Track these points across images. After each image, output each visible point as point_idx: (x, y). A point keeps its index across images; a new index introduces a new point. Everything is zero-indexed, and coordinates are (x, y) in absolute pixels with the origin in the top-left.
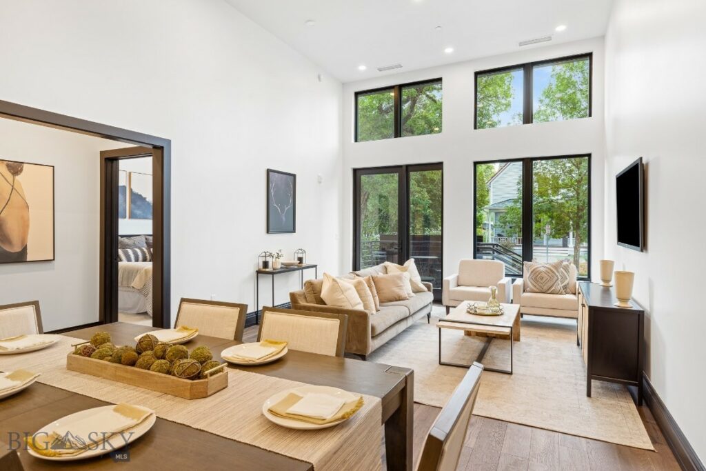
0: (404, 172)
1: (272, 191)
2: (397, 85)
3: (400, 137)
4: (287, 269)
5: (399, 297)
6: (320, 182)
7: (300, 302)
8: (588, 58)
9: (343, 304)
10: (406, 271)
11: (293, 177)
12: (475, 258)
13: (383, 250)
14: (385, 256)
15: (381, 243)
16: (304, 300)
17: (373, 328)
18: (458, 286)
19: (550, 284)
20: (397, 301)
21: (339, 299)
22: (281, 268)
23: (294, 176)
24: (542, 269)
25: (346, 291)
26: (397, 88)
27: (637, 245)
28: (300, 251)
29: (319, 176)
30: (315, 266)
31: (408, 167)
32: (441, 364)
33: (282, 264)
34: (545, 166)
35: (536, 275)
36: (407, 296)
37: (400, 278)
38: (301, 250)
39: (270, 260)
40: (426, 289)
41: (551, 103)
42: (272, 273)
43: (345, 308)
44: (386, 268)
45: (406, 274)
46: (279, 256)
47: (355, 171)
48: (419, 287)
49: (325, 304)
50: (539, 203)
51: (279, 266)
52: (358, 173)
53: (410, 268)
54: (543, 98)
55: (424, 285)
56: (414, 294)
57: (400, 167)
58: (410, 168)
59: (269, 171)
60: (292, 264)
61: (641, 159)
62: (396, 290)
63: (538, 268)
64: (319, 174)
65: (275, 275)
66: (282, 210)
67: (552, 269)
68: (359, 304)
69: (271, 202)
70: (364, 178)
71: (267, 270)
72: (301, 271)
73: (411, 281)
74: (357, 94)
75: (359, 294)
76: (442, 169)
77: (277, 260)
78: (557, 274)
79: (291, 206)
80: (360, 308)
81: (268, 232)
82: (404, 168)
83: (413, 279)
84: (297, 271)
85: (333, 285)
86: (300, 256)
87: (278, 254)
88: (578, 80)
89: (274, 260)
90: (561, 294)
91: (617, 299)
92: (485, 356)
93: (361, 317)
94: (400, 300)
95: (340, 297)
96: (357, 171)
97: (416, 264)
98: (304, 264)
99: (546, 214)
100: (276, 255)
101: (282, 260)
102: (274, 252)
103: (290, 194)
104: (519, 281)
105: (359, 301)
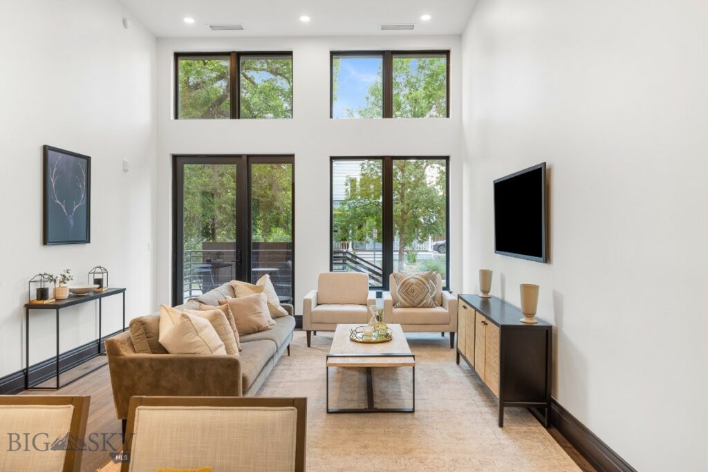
0: (244, 163)
1: (52, 181)
2: (234, 52)
3: (239, 118)
4: (79, 297)
5: (259, 327)
6: (125, 171)
7: (124, 353)
8: (445, 56)
9: (197, 350)
10: (262, 291)
11: (85, 161)
12: (331, 270)
13: (208, 261)
14: (209, 270)
15: (204, 253)
16: (130, 349)
17: (245, 380)
18: (318, 305)
19: (420, 298)
20: (255, 332)
21: (191, 343)
22: (70, 297)
23: (88, 159)
24: (413, 281)
25: (201, 330)
26: (233, 56)
27: (540, 255)
28: (98, 270)
29: (124, 162)
30: (123, 291)
31: (249, 156)
32: (328, 412)
33: (71, 290)
34: (372, 166)
35: (407, 288)
36: (268, 325)
37: (257, 301)
38: (100, 267)
39: (50, 286)
40: (286, 313)
41: (376, 102)
42: (56, 307)
43: (203, 356)
44: (233, 289)
45: (263, 296)
46: (65, 279)
47: (175, 158)
48: (279, 311)
49: (167, 352)
50: (367, 205)
51: (65, 294)
52: (179, 161)
53: (266, 287)
54: (369, 96)
55: (284, 307)
56: (273, 321)
57: (239, 156)
58: (251, 159)
59: (46, 149)
60: (88, 291)
61: (545, 163)
62: (254, 318)
63: (409, 279)
64: (126, 160)
65: (60, 310)
66: (69, 210)
67: (423, 280)
68: (220, 346)
69: (50, 197)
70: (187, 169)
71: (46, 302)
72: (98, 300)
73: (268, 303)
74: (178, 56)
75: (218, 331)
76: (293, 163)
77: (63, 285)
78: (428, 285)
79: (83, 203)
80: (221, 352)
81: (45, 241)
82: (245, 159)
83: (271, 302)
84: (93, 302)
85: (183, 323)
86: (98, 276)
87: (64, 276)
88: (402, 81)
89: (57, 285)
90: (432, 307)
91: (522, 315)
92: (374, 393)
93: (229, 366)
94: (259, 331)
95: (192, 341)
96: (178, 159)
97: (272, 282)
98: (104, 290)
99: (373, 217)
100: (60, 278)
101: (70, 285)
102: (57, 274)
103: (83, 186)
104: (387, 295)
105: (221, 342)
